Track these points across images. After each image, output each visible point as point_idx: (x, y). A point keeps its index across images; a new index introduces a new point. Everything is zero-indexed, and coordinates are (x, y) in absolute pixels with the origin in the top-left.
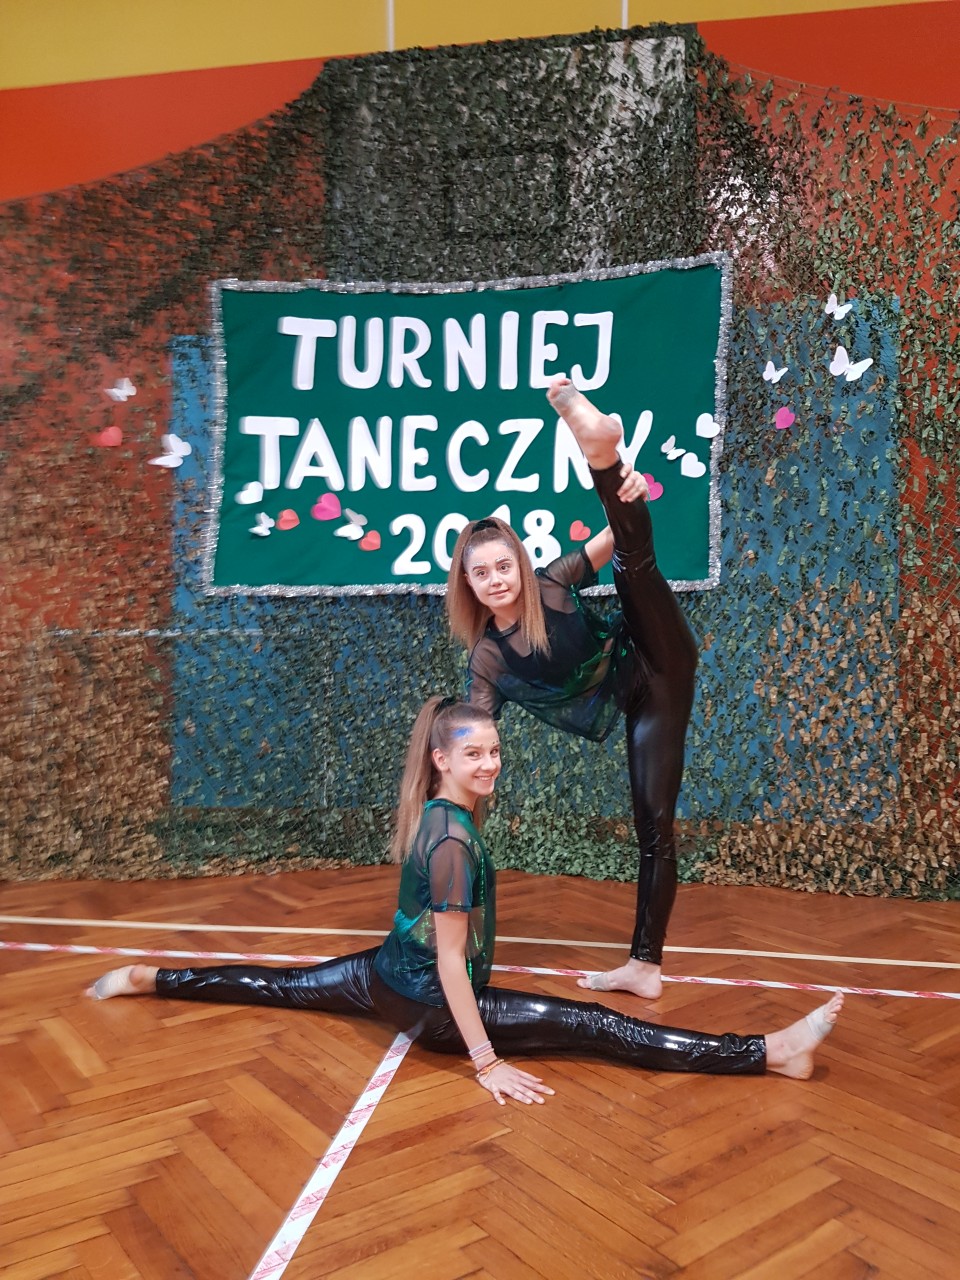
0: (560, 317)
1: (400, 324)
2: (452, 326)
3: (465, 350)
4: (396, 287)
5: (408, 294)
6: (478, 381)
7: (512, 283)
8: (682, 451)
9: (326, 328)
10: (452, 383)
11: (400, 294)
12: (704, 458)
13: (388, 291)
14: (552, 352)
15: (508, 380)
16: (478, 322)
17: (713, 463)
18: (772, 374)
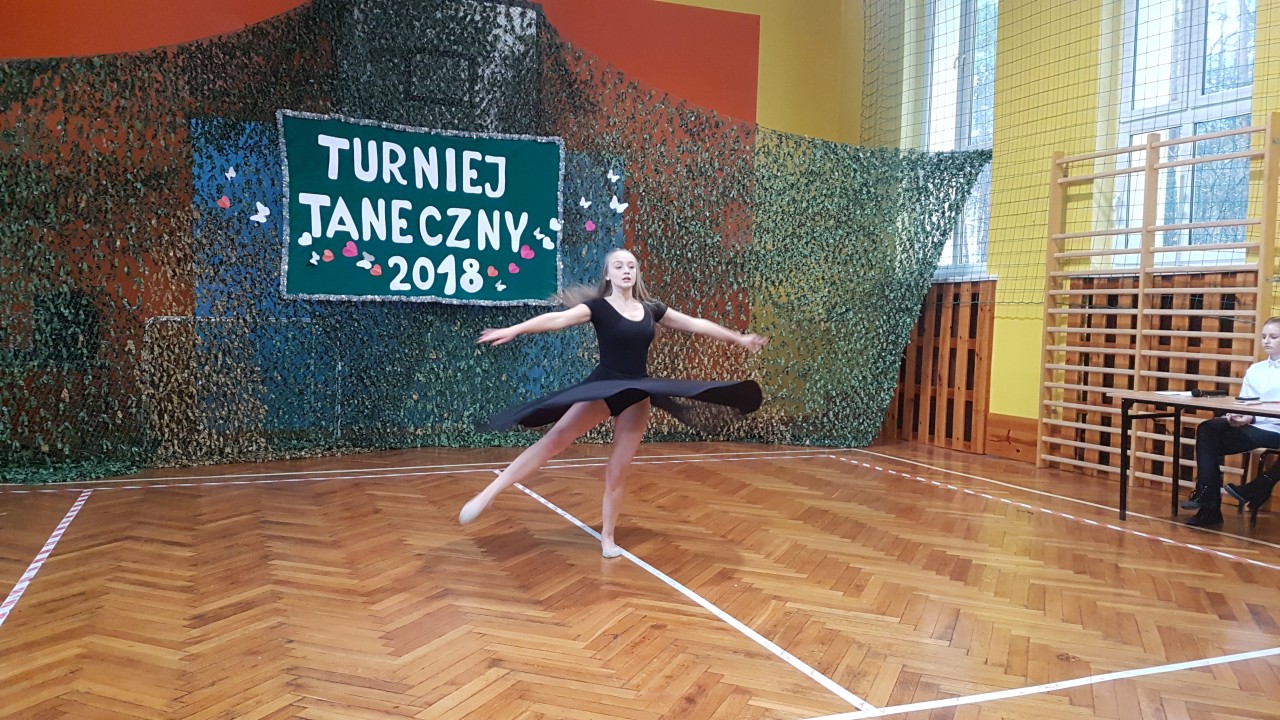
0: (478, 156)
1: (387, 146)
2: (417, 151)
3: (426, 166)
4: (384, 124)
5: (393, 129)
6: (434, 185)
7: (450, 133)
8: (543, 236)
9: (344, 144)
10: (419, 184)
11: (386, 128)
12: (554, 240)
13: (380, 126)
14: (474, 174)
15: (451, 186)
16: (433, 151)
17: (558, 242)
18: (584, 204)
